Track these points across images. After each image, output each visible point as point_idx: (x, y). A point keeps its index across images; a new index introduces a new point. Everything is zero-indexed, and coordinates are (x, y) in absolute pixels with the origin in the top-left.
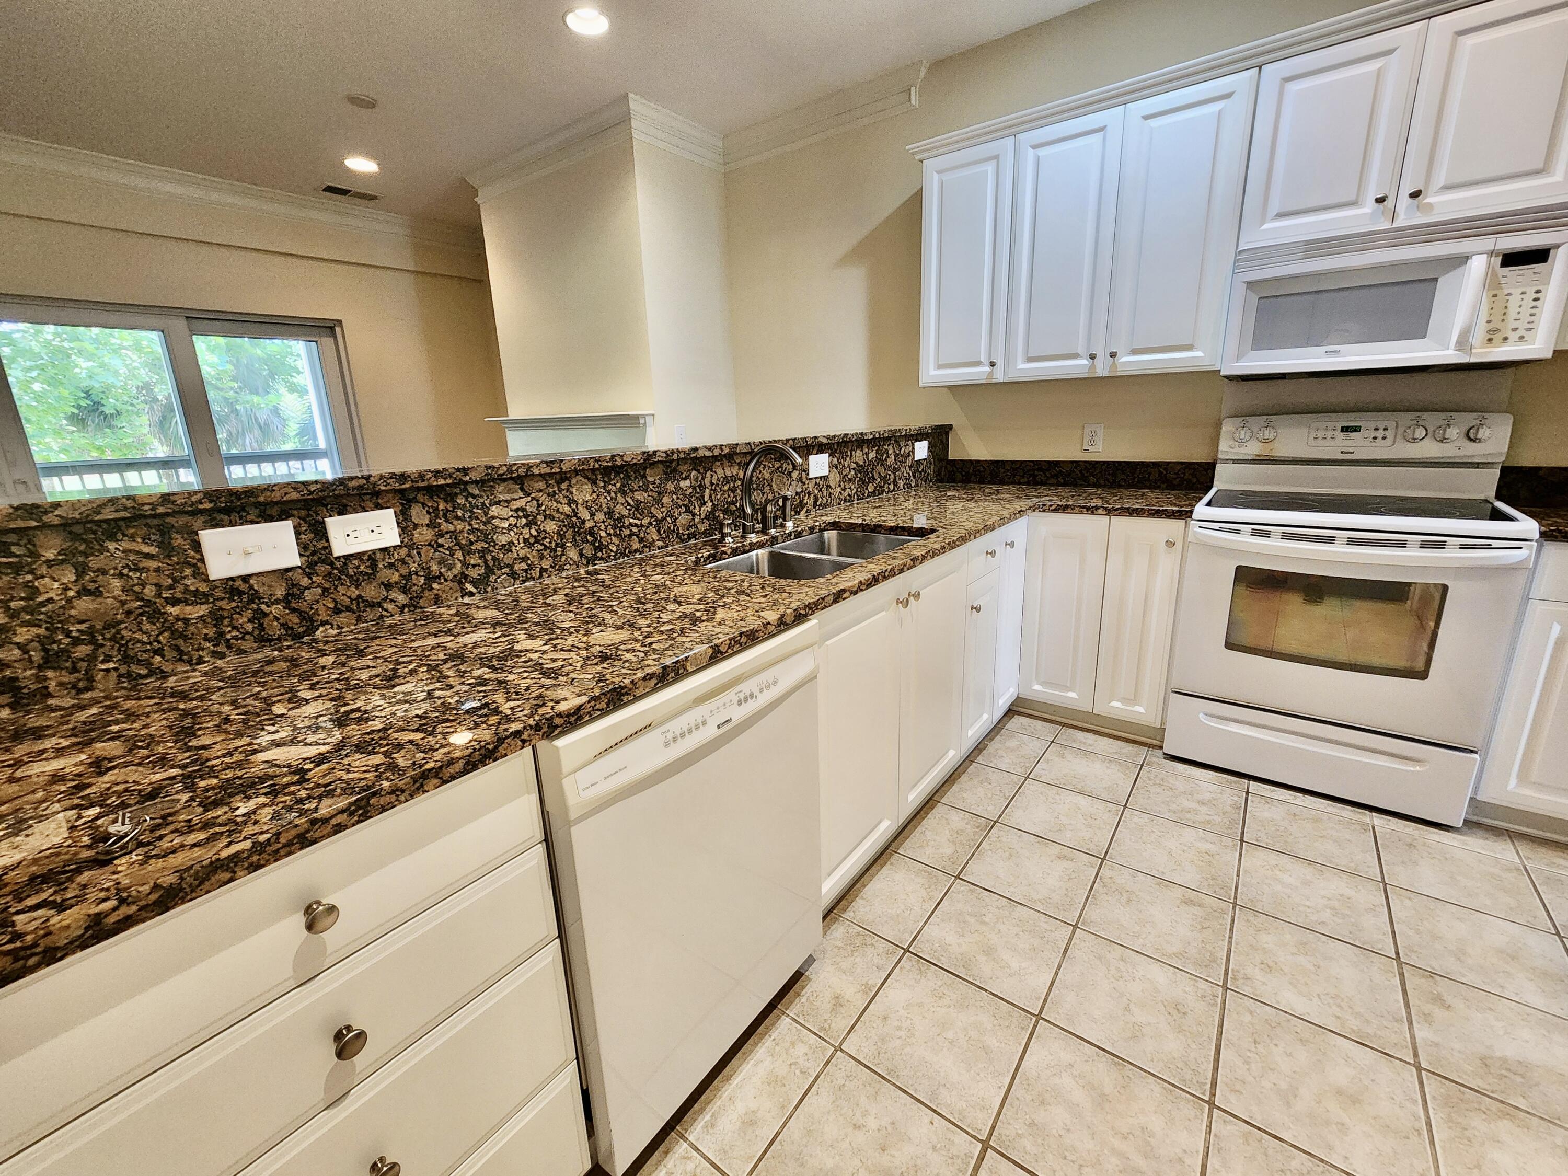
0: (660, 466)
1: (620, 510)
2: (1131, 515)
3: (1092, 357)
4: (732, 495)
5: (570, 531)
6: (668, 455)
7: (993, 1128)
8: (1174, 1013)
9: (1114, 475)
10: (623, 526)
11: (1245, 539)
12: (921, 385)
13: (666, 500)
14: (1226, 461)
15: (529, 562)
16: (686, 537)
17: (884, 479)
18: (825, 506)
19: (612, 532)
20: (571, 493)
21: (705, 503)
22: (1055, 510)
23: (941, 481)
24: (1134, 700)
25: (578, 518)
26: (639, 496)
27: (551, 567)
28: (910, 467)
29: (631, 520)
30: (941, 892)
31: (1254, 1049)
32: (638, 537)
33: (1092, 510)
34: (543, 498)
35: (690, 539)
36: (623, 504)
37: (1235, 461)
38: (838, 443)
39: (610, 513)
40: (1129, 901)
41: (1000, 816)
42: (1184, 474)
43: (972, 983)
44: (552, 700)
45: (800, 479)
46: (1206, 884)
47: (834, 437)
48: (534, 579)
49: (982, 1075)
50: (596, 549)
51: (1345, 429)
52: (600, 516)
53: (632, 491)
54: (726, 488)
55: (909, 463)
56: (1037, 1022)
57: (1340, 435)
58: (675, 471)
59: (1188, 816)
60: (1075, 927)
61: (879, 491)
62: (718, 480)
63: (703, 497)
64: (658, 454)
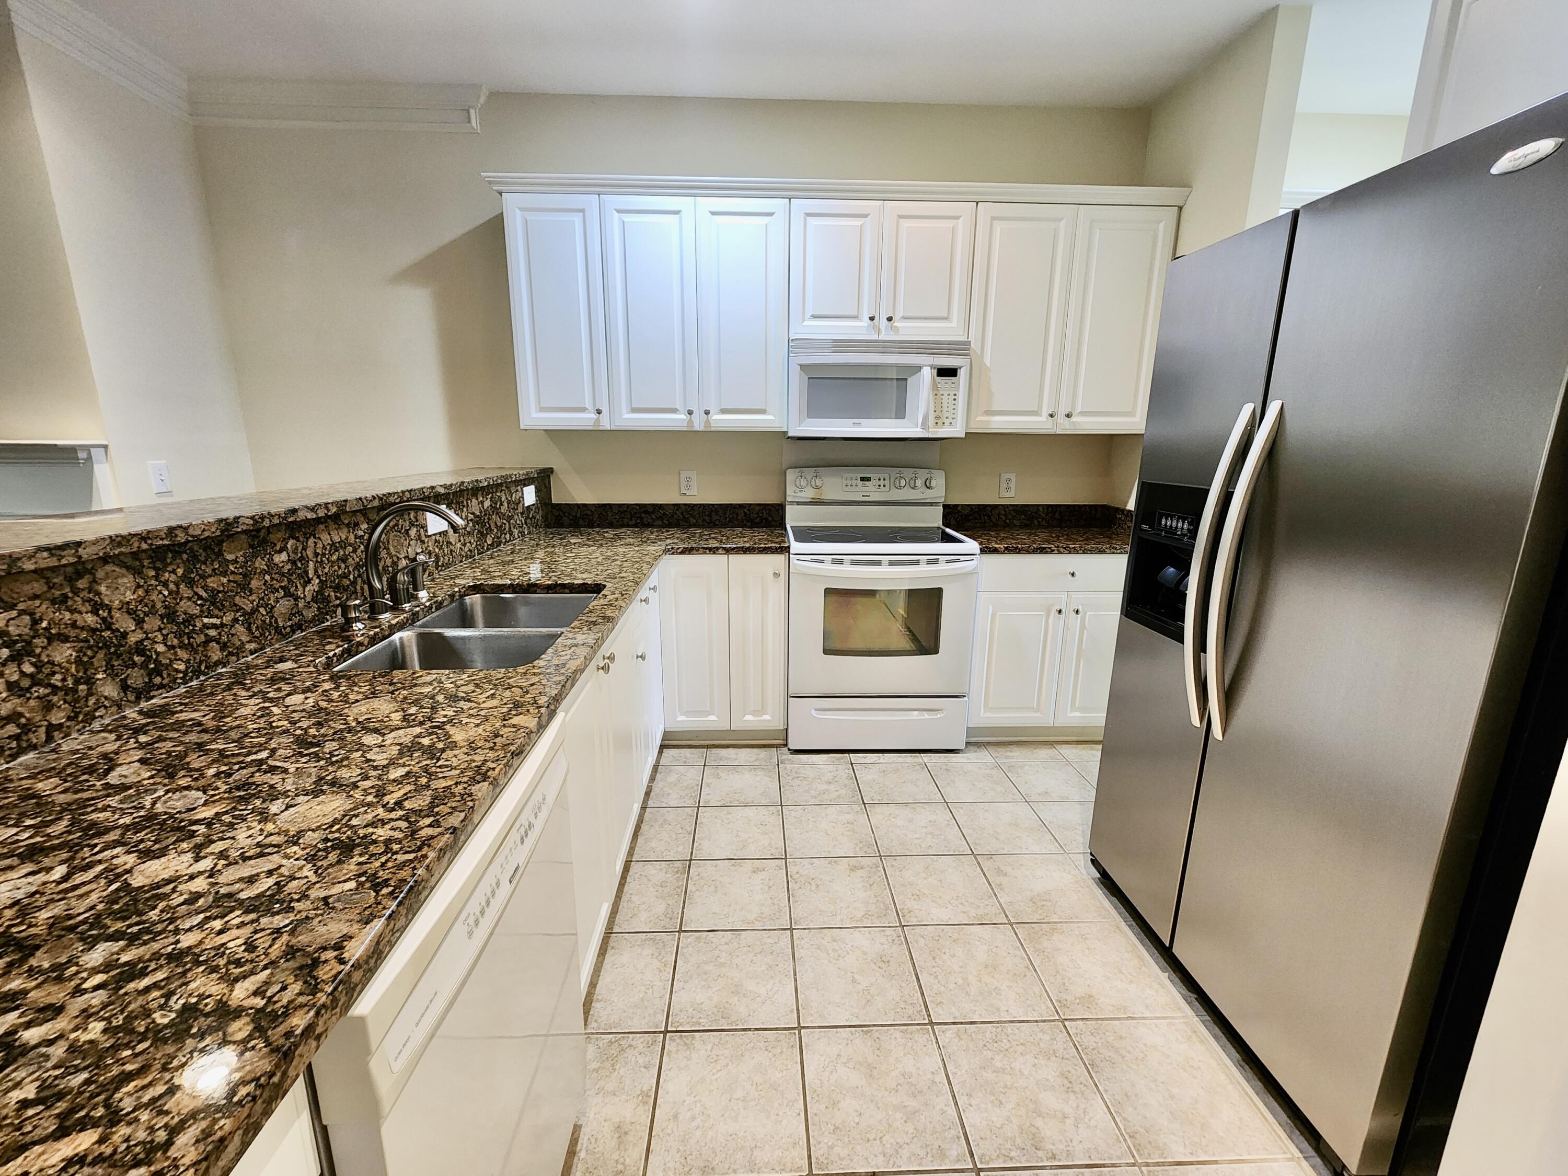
0: (243, 537)
1: (186, 607)
2: (745, 553)
3: (690, 413)
4: (343, 566)
5: (101, 655)
6: (256, 522)
7: (810, 1157)
8: (882, 965)
9: (710, 516)
10: (193, 631)
11: (828, 568)
12: (522, 427)
13: (254, 584)
14: (792, 503)
15: (23, 721)
16: (288, 630)
17: (499, 528)
18: (447, 566)
19: (176, 642)
20: (98, 594)
21: (309, 581)
22: (682, 553)
23: (548, 526)
24: (762, 711)
25: (113, 631)
26: (212, 583)
27: (69, 719)
28: (522, 514)
29: (206, 620)
30: (672, 954)
31: (935, 964)
32: (218, 643)
33: (713, 551)
34: (43, 608)
35: (293, 632)
36: (189, 599)
37: (798, 503)
38: (455, 493)
39: (170, 615)
40: (817, 886)
41: (692, 854)
42: (762, 513)
43: (736, 1030)
44: (324, 949)
45: (419, 538)
46: (858, 849)
47: (451, 485)
48: (34, 747)
49: (781, 1114)
50: (150, 674)
51: (863, 479)
52: (152, 623)
53: (204, 577)
54: (335, 557)
55: (520, 510)
56: (800, 1033)
57: (860, 483)
58: (264, 542)
59: (825, 796)
60: (791, 929)
61: (497, 543)
62: (324, 548)
63: (306, 573)
64: (241, 520)
